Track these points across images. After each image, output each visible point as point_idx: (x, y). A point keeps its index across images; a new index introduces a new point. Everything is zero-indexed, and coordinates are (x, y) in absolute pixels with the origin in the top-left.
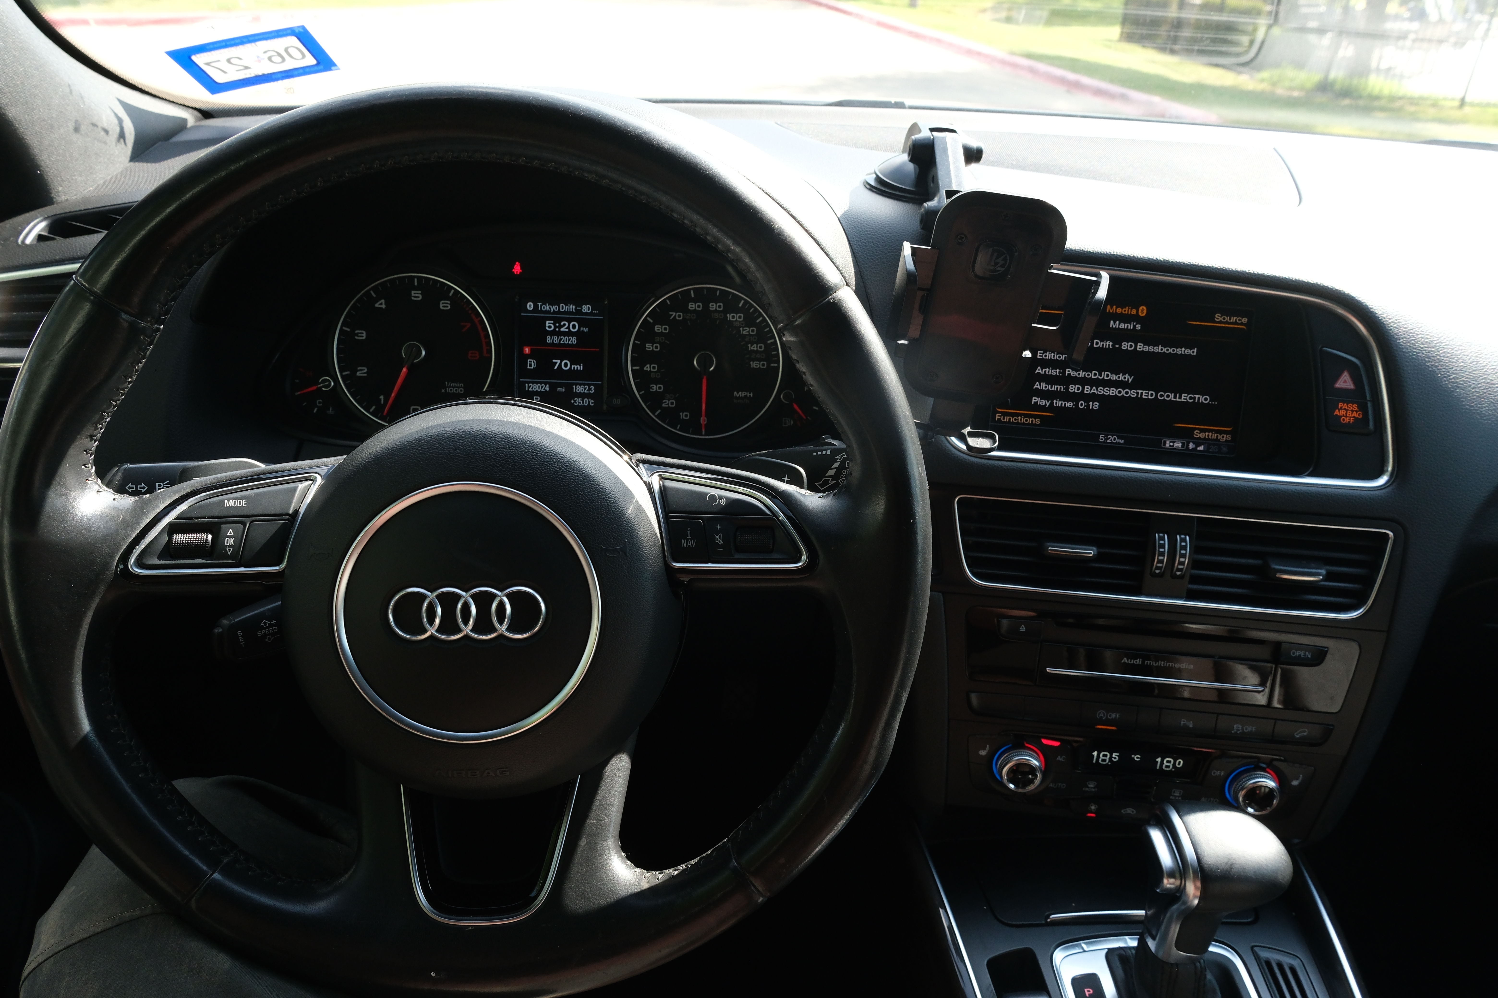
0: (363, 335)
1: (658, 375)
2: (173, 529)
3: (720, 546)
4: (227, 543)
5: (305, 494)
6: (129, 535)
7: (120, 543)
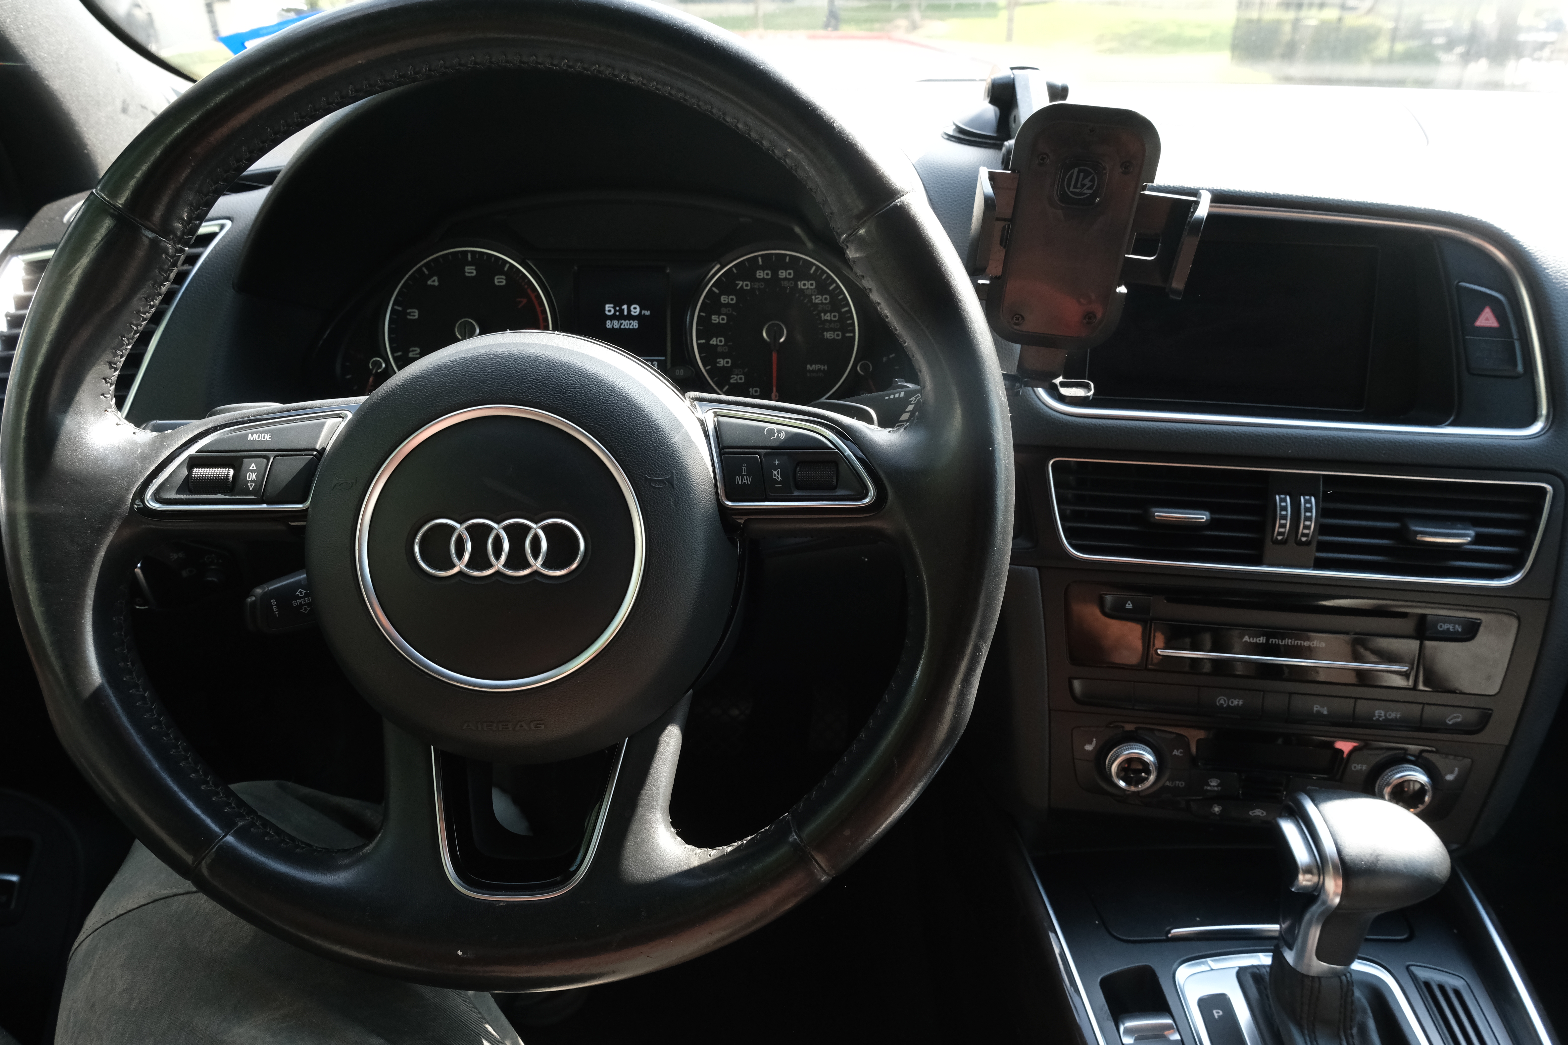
0: (415, 314)
1: (725, 349)
2: (193, 462)
3: (779, 483)
4: (249, 478)
5: (334, 430)
6: (147, 468)
7: (137, 476)
